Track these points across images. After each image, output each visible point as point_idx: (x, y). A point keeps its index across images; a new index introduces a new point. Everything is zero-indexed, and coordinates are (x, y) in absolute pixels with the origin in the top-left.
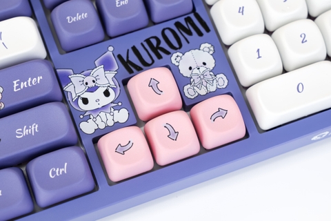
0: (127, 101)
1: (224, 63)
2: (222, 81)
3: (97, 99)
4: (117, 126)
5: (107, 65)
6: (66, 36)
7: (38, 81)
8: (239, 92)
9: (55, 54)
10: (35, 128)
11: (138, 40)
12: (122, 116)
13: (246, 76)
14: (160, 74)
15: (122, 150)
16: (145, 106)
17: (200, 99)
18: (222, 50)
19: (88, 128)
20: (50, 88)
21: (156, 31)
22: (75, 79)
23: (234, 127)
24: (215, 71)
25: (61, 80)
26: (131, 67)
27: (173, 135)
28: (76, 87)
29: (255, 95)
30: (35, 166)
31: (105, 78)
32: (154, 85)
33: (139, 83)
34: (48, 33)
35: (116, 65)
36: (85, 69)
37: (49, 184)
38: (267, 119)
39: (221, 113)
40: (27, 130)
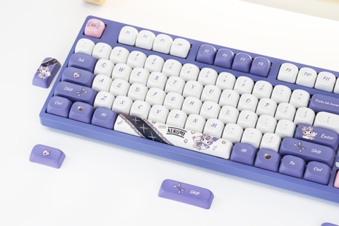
7: (331, 139)
10: (320, 152)
20: (334, 143)
30: (311, 164)
40: (316, 151)
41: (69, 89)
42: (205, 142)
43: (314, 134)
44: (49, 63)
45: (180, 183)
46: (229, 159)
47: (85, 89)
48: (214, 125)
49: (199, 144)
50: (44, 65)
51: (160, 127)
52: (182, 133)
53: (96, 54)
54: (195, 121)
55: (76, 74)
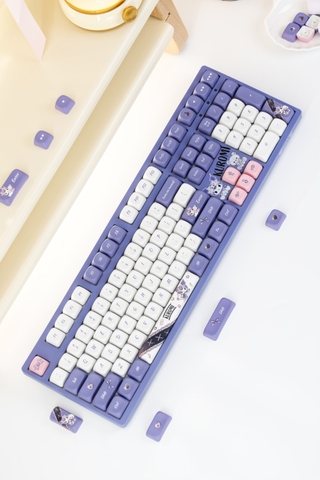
0: (226, 184)
1: (242, 154)
2: (245, 159)
3: (218, 189)
4: (230, 192)
5: (213, 179)
6: (198, 180)
7: (201, 197)
8: (251, 158)
9: (198, 187)
10: (212, 208)
11: (214, 166)
12: (228, 188)
13: (249, 151)
14: (229, 170)
15: (237, 195)
16: (232, 180)
17: (244, 168)
18: (237, 151)
19: (223, 198)
20: (207, 197)
21: (217, 160)
22: (208, 189)
23: (259, 167)
24: (241, 158)
25: (206, 191)
26: (219, 174)
27: (246, 181)
28: (211, 191)
29: (256, 155)
30: (221, 216)
31: (215, 182)
32: (230, 173)
33: (226, 177)
34: (191, 182)
35: (215, 177)
36: (208, 184)
37: (228, 217)
38: (265, 159)
39: (253, 167)
40: (211, 210)
41: (104, 395)
42: (184, 291)
43: (195, 208)
44: (58, 414)
45: (211, 320)
46: (200, 277)
47: (107, 381)
48: (169, 281)
49: (184, 296)
50: (59, 419)
51: (161, 324)
52: (172, 307)
53: (69, 368)
54: (161, 295)
55: (89, 387)
